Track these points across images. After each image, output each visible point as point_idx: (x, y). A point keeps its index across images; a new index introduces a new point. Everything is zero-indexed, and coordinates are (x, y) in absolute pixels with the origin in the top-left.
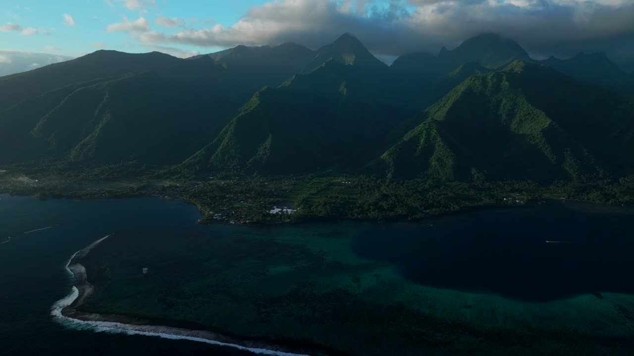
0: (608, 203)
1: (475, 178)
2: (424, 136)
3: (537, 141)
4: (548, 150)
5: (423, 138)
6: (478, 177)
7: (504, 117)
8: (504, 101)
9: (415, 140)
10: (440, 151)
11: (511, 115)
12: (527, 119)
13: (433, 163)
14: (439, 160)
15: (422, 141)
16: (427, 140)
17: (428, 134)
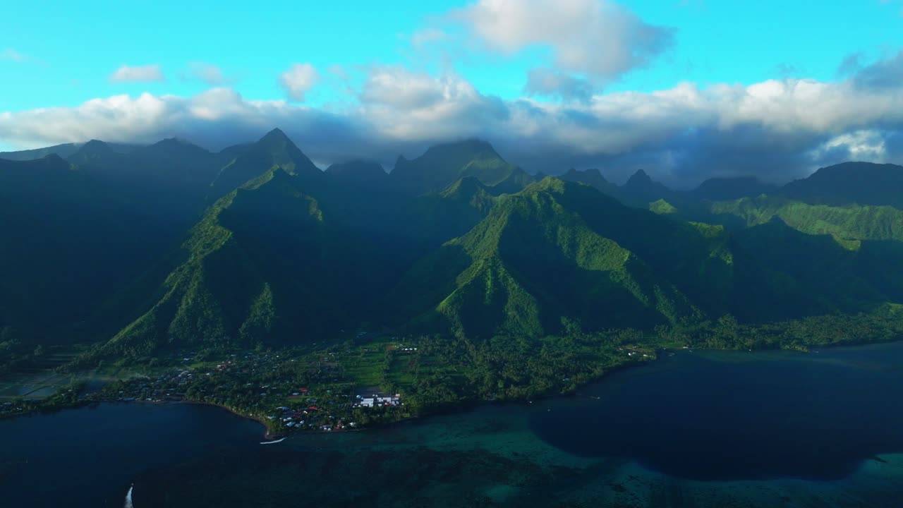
0: (734, 349)
1: (569, 330)
2: (490, 277)
3: (621, 278)
4: (636, 288)
5: (489, 279)
6: (572, 329)
7: (565, 247)
8: (561, 229)
9: (479, 282)
10: (517, 296)
11: (574, 246)
12: (595, 250)
13: (510, 313)
14: (517, 308)
15: (489, 283)
16: (496, 282)
17: (495, 274)
